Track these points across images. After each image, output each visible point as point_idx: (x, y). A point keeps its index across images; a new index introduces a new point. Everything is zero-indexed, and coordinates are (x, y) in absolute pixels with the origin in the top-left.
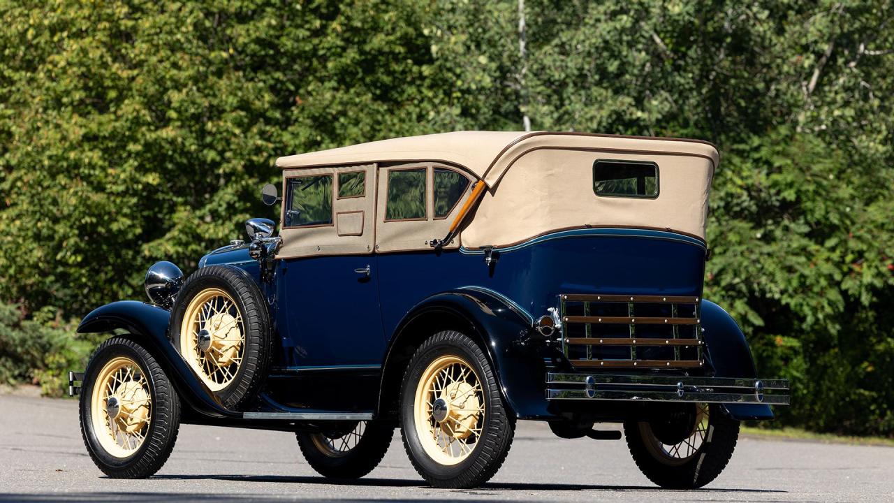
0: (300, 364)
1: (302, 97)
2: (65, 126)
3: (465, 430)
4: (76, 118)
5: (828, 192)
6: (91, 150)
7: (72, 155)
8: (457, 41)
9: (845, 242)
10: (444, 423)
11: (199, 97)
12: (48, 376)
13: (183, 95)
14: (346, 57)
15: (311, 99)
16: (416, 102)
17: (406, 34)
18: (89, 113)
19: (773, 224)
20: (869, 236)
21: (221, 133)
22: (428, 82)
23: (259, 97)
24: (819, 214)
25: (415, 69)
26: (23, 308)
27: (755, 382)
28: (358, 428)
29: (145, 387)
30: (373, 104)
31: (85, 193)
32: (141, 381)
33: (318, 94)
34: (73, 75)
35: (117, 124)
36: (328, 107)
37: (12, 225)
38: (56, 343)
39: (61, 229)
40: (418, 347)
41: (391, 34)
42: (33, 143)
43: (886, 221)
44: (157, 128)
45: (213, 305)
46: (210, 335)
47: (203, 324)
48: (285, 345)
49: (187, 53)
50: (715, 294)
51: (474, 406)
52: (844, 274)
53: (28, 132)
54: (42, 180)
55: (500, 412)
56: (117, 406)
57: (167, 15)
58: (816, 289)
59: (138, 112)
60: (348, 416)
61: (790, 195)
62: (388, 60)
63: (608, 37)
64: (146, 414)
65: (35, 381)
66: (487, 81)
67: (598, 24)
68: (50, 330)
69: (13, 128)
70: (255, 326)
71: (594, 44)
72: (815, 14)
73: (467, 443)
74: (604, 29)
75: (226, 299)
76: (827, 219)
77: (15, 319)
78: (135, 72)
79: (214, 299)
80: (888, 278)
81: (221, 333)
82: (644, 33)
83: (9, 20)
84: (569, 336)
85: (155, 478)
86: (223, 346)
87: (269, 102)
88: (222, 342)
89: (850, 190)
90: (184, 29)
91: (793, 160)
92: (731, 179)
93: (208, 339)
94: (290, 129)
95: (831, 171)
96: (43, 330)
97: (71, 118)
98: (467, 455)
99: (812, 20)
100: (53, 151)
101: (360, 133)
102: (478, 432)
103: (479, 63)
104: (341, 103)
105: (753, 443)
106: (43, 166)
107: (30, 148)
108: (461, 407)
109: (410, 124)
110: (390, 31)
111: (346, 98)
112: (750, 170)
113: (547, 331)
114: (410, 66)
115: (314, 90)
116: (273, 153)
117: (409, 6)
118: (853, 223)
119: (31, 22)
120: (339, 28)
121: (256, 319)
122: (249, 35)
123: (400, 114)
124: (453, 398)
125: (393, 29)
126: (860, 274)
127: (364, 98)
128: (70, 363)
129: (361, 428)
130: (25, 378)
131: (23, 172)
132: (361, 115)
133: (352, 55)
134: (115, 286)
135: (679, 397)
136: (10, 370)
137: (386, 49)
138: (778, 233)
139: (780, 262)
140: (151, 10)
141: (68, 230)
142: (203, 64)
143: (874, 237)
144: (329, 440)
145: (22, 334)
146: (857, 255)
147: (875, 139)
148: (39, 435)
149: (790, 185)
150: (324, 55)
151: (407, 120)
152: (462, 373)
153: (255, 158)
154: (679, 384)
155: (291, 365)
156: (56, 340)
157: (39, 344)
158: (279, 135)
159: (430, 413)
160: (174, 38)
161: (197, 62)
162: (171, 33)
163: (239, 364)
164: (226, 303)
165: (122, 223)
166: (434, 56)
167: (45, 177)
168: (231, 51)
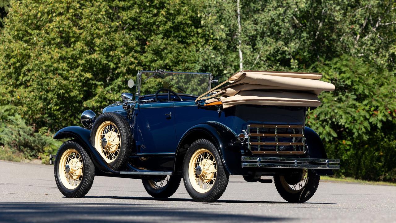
0: (143, 152)
1: (149, 42)
2: (52, 53)
3: (209, 179)
4: (57, 50)
5: (364, 81)
6: (62, 63)
7: (55, 65)
8: (212, 19)
9: (371, 102)
10: (200, 176)
11: (107, 41)
12: (44, 155)
13: (101, 41)
14: (167, 25)
15: (152, 42)
16: (195, 44)
17: (192, 15)
18: (62, 47)
19: (342, 94)
20: (381, 100)
21: (116, 56)
22: (200, 35)
23: (132, 41)
24: (360, 91)
25: (195, 30)
26: (34, 128)
27: (326, 160)
28: (167, 177)
29: (81, 161)
30: (178, 45)
31: (60, 80)
32: (79, 158)
33: (155, 40)
34: (56, 32)
35: (74, 52)
36: (160, 46)
37: (30, 94)
38: (48, 142)
39: (50, 95)
40: (190, 145)
41: (186, 16)
42: (39, 60)
43: (388, 93)
44: (90, 54)
45: (108, 128)
46: (107, 140)
47: (104, 136)
48: (137, 144)
49: (102, 23)
50: (317, 123)
51: (212, 169)
52: (371, 115)
53: (36, 56)
54: (42, 75)
55: (223, 172)
56: (69, 169)
57: (94, 7)
58: (359, 122)
59: (83, 47)
60: (162, 173)
61: (348, 82)
62: (184, 26)
63: (273, 17)
64: (81, 172)
65: (39, 157)
66: (224, 36)
67: (270, 12)
68: (46, 137)
69: (31, 54)
70: (125, 137)
71: (268, 20)
72: (359, 8)
73: (210, 184)
74: (272, 14)
75: (113, 126)
76: (364, 92)
77: (31, 132)
78: (82, 31)
79: (109, 126)
80: (389, 117)
81: (111, 139)
82: (288, 15)
83: (30, 8)
84: (251, 141)
85: (85, 198)
86: (112, 144)
87: (135, 44)
88: (111, 143)
89: (373, 81)
90: (102, 13)
91: (350, 68)
92: (324, 76)
93: (106, 142)
94: (144, 55)
95: (365, 72)
96: (43, 137)
97: (55, 49)
98: (210, 189)
99: (357, 11)
100: (47, 64)
101: (172, 56)
102: (214, 180)
103: (221, 28)
104: (165, 44)
105: (333, 184)
106: (43, 69)
107: (37, 62)
108: (207, 169)
109: (193, 53)
110: (185, 15)
111: (167, 42)
112: (332, 72)
113: (242, 139)
114: (193, 28)
115: (154, 39)
116: (137, 65)
117: (193, 4)
118: (374, 94)
119: (39, 10)
120: (164, 14)
121: (125, 134)
122: (128, 16)
123: (189, 49)
124: (204, 166)
125: (186, 14)
126: (377, 115)
127: (174, 42)
128: (54, 150)
129: (168, 178)
130: (35, 156)
131: (35, 72)
132: (173, 49)
133: (170, 25)
134: (72, 119)
135: (295, 166)
136: (29, 153)
137: (184, 22)
138: (344, 98)
139: (344, 110)
140: (88, 5)
141: (53, 96)
142: (109, 28)
143: (383, 100)
144: (155, 182)
145: (34, 138)
146: (376, 107)
147: (384, 59)
148: (40, 180)
149: (349, 78)
150: (158, 24)
151: (192, 51)
152: (208, 156)
153: (130, 67)
154: (295, 161)
155: (139, 152)
156: (48, 141)
157: (41, 142)
158: (139, 57)
159: (195, 172)
160: (98, 17)
161: (107, 27)
162: (96, 15)
163: (118, 152)
164: (113, 127)
165: (75, 93)
166: (202, 25)
167: (43, 74)
168: (120, 23)
